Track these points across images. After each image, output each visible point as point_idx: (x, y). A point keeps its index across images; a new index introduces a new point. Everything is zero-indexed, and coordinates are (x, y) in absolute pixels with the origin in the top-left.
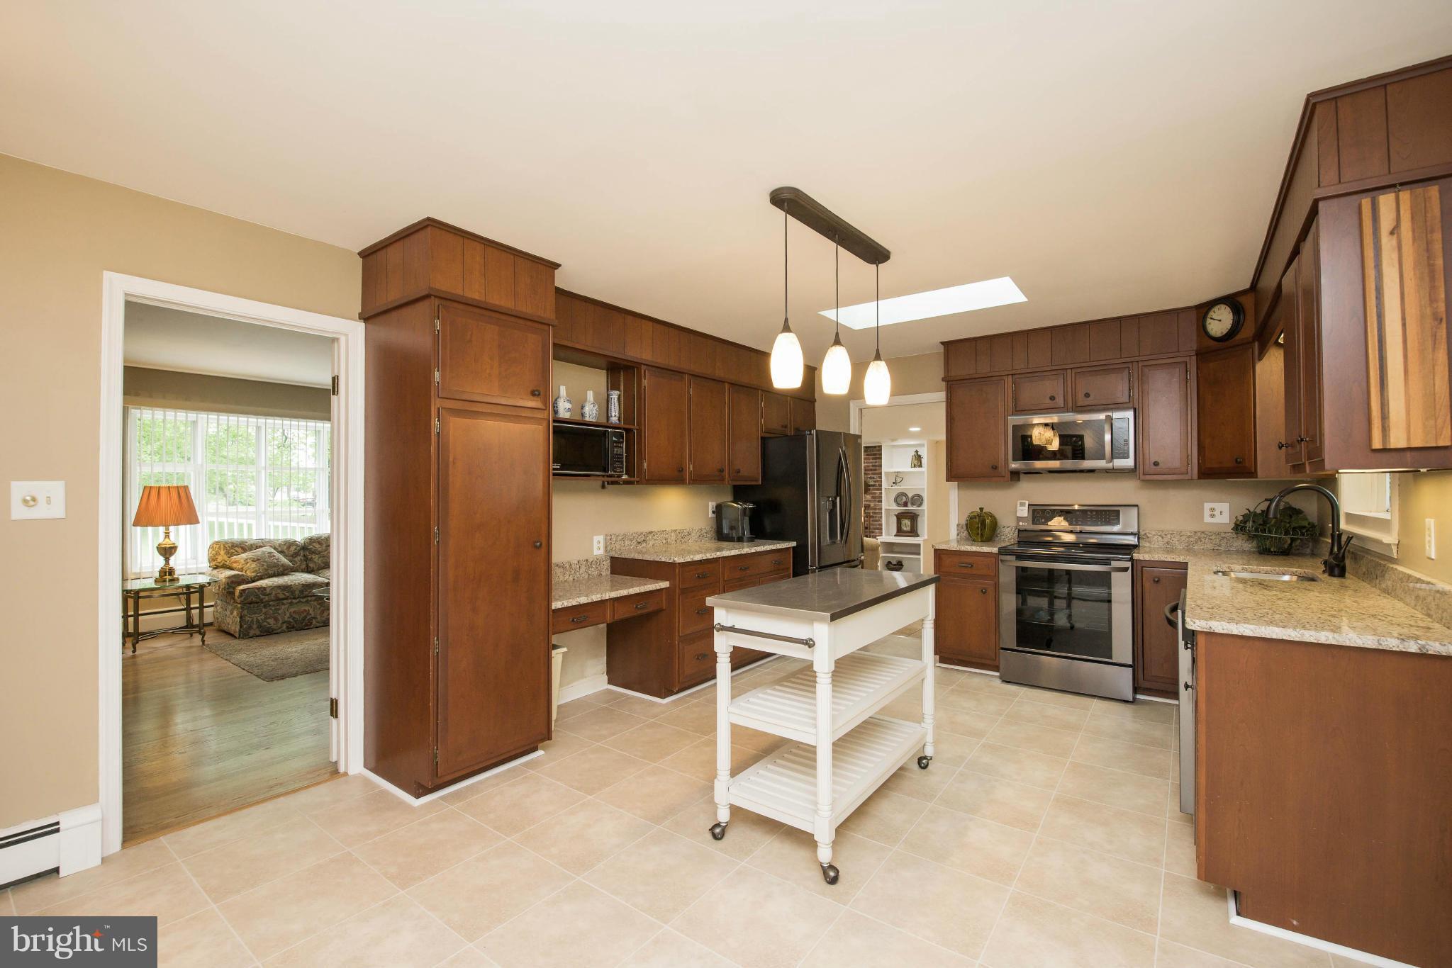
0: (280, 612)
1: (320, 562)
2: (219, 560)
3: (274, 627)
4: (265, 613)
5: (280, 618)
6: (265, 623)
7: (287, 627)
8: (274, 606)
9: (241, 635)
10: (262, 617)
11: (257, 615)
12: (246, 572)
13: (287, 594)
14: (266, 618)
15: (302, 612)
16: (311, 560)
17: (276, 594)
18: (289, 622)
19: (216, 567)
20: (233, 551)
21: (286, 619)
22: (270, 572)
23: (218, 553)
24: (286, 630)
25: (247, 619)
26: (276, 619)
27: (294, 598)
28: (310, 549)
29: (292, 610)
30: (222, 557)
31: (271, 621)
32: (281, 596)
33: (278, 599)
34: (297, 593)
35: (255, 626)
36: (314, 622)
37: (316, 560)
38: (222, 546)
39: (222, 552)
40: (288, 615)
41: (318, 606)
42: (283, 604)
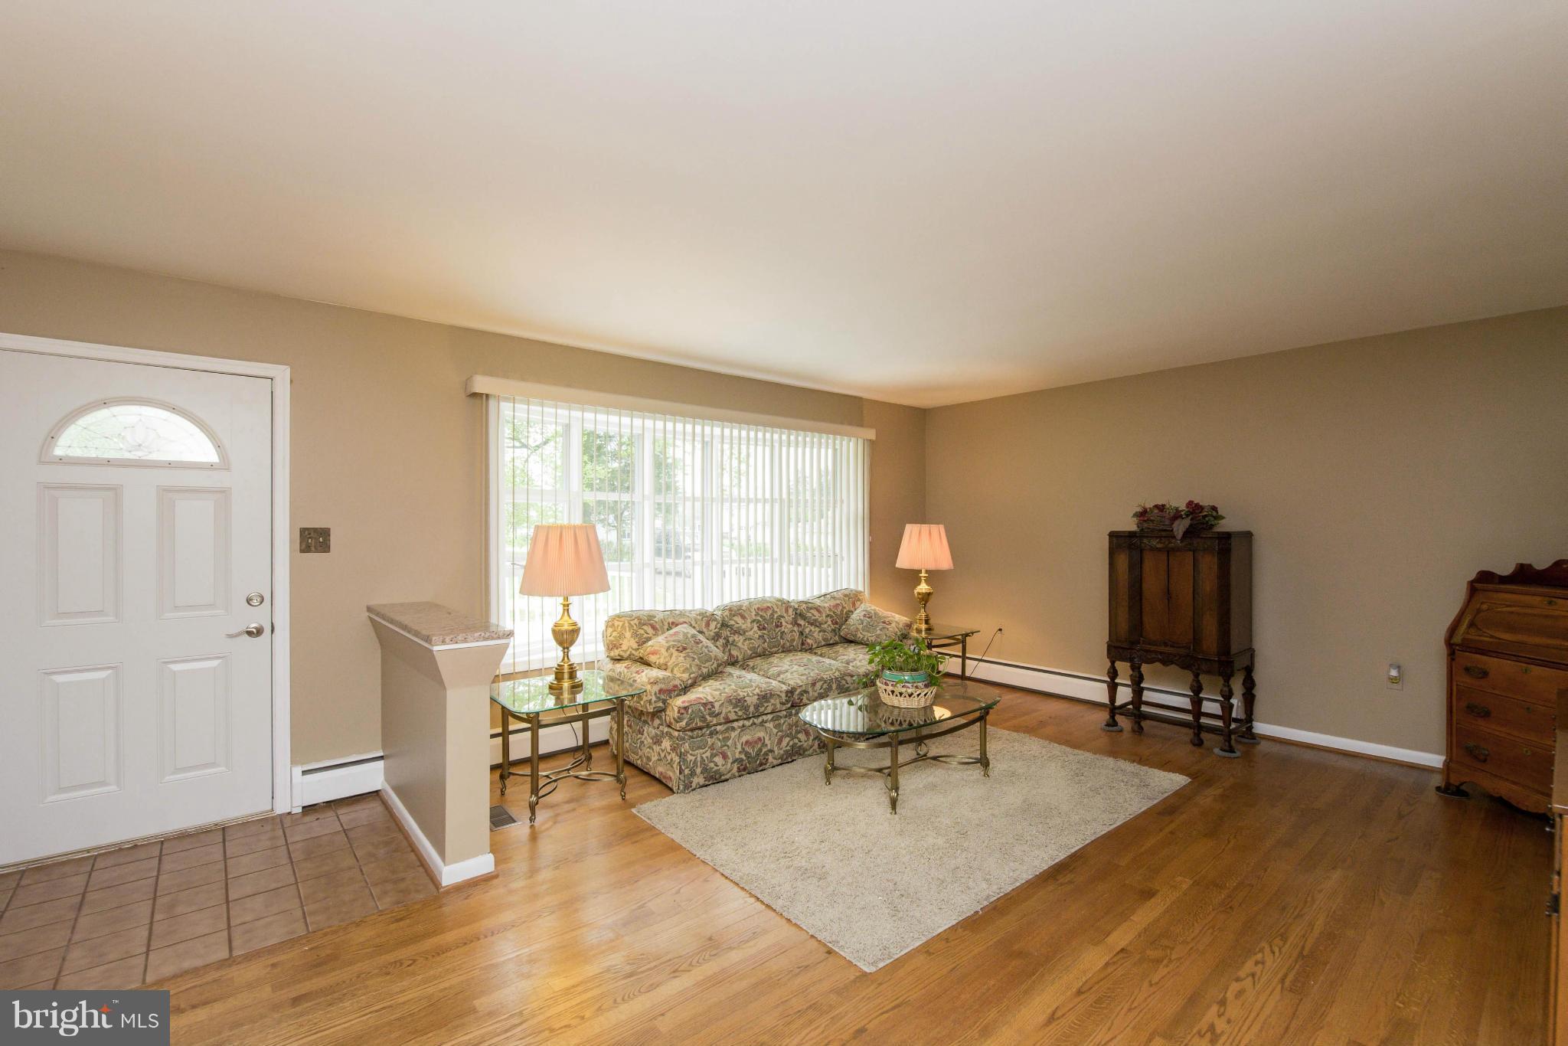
0: (729, 743)
1: (746, 648)
2: (624, 647)
3: (722, 769)
4: (712, 748)
5: (729, 754)
6: (712, 765)
7: (739, 770)
8: (722, 733)
9: (681, 787)
10: (708, 754)
11: (701, 751)
12: (672, 671)
13: (740, 713)
14: (713, 755)
15: (756, 742)
16: (733, 644)
17: (726, 714)
18: (739, 761)
19: (618, 660)
20: (642, 632)
21: (737, 756)
22: (705, 670)
23: (621, 636)
24: (737, 774)
25: (690, 758)
26: (725, 757)
27: (748, 719)
28: (731, 627)
29: (744, 739)
30: (629, 644)
31: (719, 760)
32: (732, 716)
33: (728, 721)
34: (752, 709)
35: (698, 770)
36: (771, 759)
37: (740, 644)
38: (627, 624)
39: (628, 634)
40: (739, 748)
41: (775, 731)
42: (733, 729)
